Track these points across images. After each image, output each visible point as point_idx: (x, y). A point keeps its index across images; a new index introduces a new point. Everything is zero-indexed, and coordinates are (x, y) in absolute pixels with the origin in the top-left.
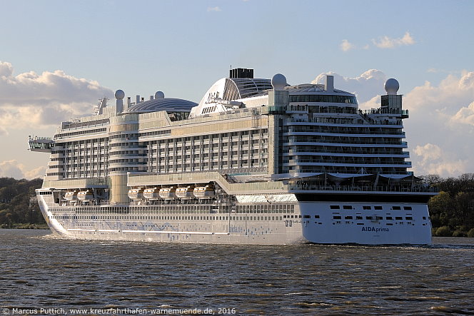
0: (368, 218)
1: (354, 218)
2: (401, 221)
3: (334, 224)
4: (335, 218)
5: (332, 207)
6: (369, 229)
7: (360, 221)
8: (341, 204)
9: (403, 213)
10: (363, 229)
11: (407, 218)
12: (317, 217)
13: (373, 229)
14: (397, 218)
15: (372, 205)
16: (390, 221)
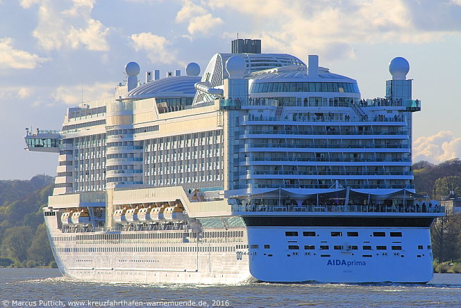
0: (336, 248)
1: (317, 247)
2: (384, 251)
3: (289, 256)
4: (291, 247)
5: (288, 234)
6: (338, 262)
7: (325, 252)
8: (300, 230)
9: (388, 241)
10: (329, 263)
11: (394, 248)
12: (267, 247)
13: (344, 262)
14: (379, 248)
15: (344, 230)
16: (367, 252)
